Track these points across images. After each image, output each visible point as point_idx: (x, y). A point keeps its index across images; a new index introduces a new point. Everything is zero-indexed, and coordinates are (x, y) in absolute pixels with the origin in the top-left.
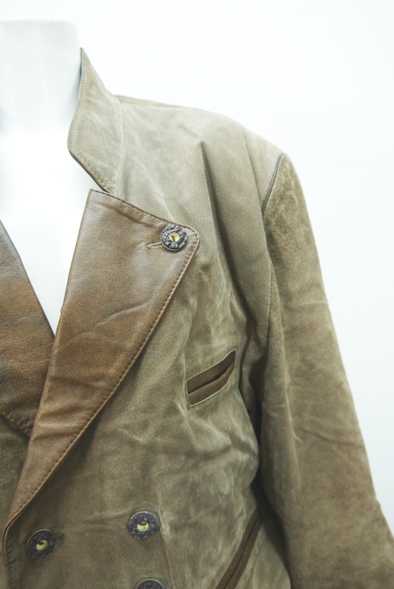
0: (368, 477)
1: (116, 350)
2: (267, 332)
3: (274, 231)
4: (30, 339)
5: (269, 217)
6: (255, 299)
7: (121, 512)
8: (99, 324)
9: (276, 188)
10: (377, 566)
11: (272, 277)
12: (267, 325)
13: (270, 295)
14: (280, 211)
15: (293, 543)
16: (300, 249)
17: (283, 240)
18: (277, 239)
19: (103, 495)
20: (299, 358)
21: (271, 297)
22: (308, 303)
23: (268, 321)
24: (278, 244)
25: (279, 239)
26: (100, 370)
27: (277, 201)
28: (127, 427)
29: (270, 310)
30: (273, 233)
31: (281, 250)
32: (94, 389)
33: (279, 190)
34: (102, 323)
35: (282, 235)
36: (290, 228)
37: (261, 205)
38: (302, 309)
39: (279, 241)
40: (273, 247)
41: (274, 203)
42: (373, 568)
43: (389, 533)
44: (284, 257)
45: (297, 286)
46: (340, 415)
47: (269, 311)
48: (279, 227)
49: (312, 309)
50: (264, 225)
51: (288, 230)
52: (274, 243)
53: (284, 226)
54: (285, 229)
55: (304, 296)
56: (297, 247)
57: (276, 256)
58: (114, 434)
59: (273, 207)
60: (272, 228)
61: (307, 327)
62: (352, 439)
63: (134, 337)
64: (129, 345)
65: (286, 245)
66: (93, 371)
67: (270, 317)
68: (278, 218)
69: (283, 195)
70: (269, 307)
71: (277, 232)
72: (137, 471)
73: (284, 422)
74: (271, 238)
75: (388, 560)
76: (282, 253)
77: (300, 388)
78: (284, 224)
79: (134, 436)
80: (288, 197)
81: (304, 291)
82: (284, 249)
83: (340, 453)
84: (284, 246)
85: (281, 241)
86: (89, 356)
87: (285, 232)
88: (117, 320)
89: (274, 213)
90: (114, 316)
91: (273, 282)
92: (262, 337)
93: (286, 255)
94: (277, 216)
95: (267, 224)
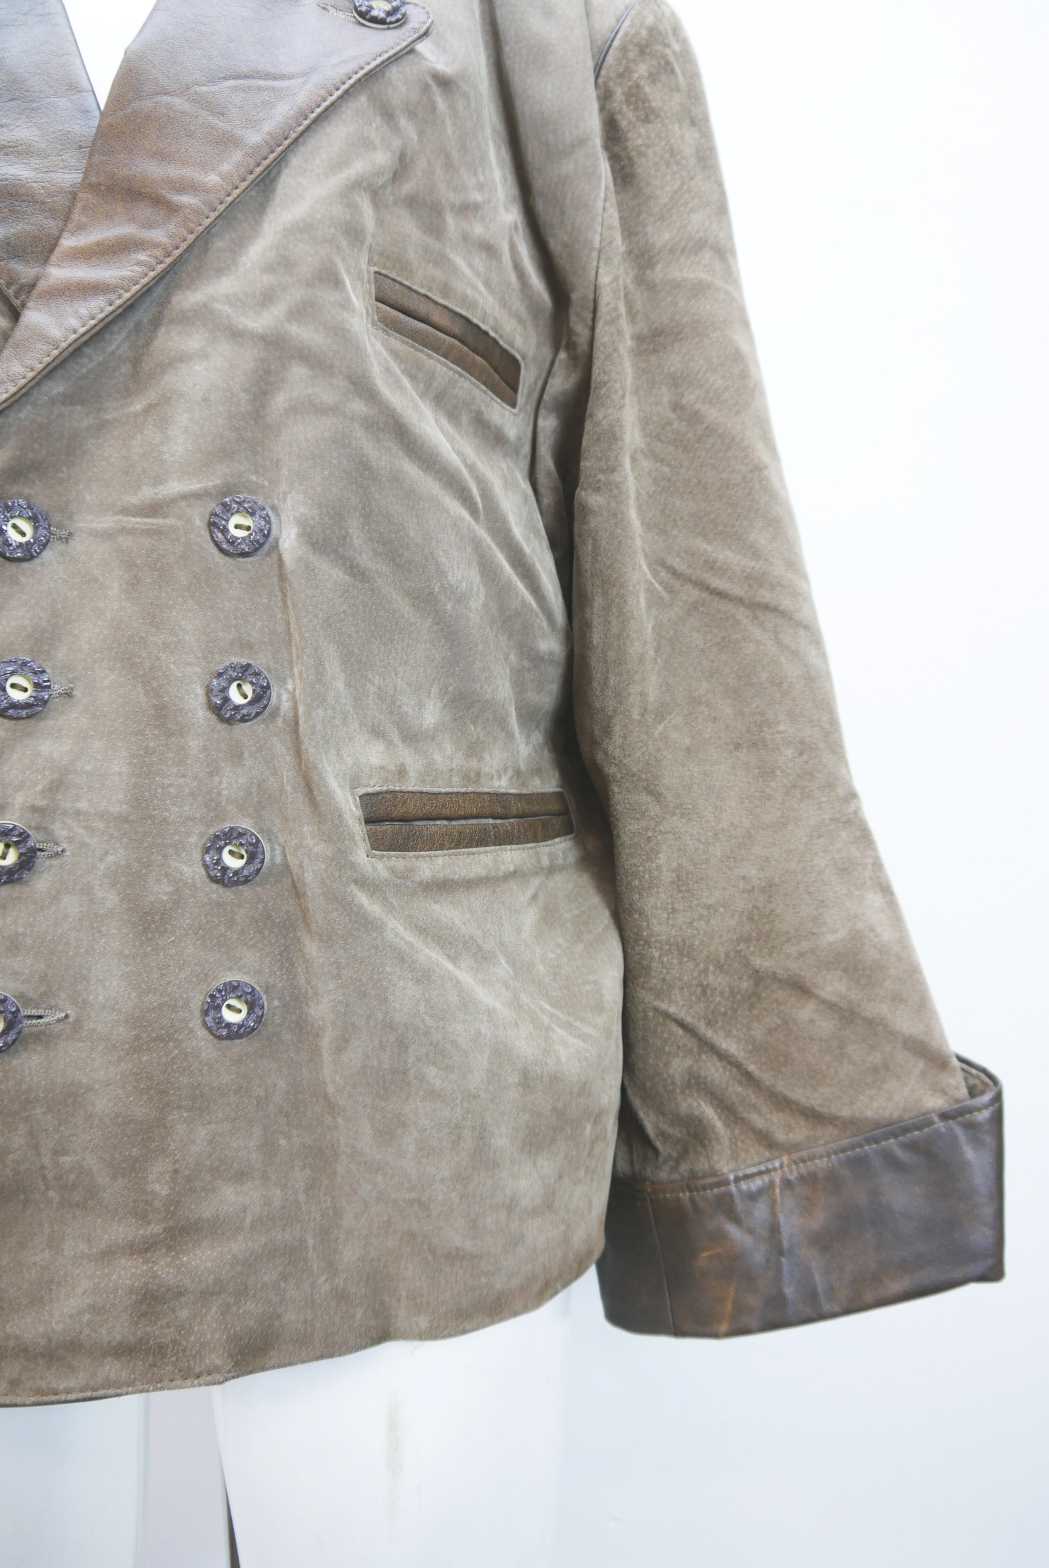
0: (825, 705)
1: (227, 142)
2: (590, 316)
3: (620, 111)
4: (60, 133)
5: (611, 84)
6: (566, 238)
7: (198, 486)
8: (198, 89)
9: (630, 27)
10: (842, 934)
11: (606, 194)
12: (592, 296)
13: (599, 228)
14: (636, 76)
15: (629, 828)
16: (678, 163)
17: (640, 134)
18: (626, 130)
19: (165, 449)
20: (666, 399)
21: (601, 235)
22: (691, 276)
23: (592, 288)
24: (627, 140)
25: (629, 131)
26: (189, 173)
27: (631, 55)
28: (228, 299)
29: (598, 262)
30: (618, 117)
31: (633, 154)
32: (172, 209)
33: (637, 33)
34: (204, 89)
35: (639, 124)
36: (657, 116)
37: (593, 56)
38: (677, 285)
39: (629, 135)
40: (617, 149)
41: (624, 57)
42: (831, 938)
43: (878, 865)
44: (639, 170)
45: (667, 236)
46: (760, 538)
47: (595, 263)
48: (632, 107)
49: (699, 289)
50: (599, 98)
51: (652, 117)
52: (620, 139)
53: (644, 108)
54: (647, 115)
55: (682, 260)
56: (671, 156)
57: (623, 168)
58: (203, 316)
59: (620, 64)
60: (616, 105)
61: (687, 330)
62: (786, 603)
63: (268, 127)
64: (254, 138)
65: (648, 146)
66: (173, 171)
67: (596, 279)
68: (630, 88)
69: (647, 46)
70: (595, 254)
71: (627, 117)
72: (242, 395)
73: (618, 517)
74: (613, 132)
75: (872, 930)
76: (636, 159)
77: (666, 470)
78: (643, 102)
79: (243, 320)
80: (659, 55)
81: (683, 250)
82: (640, 154)
83: (757, 633)
84: (641, 146)
85: (636, 135)
86: (169, 140)
87: (646, 120)
88: (235, 89)
89: (621, 76)
90: (232, 83)
91: (608, 205)
92: (580, 329)
93: (644, 167)
94: (630, 84)
95: (605, 97)
